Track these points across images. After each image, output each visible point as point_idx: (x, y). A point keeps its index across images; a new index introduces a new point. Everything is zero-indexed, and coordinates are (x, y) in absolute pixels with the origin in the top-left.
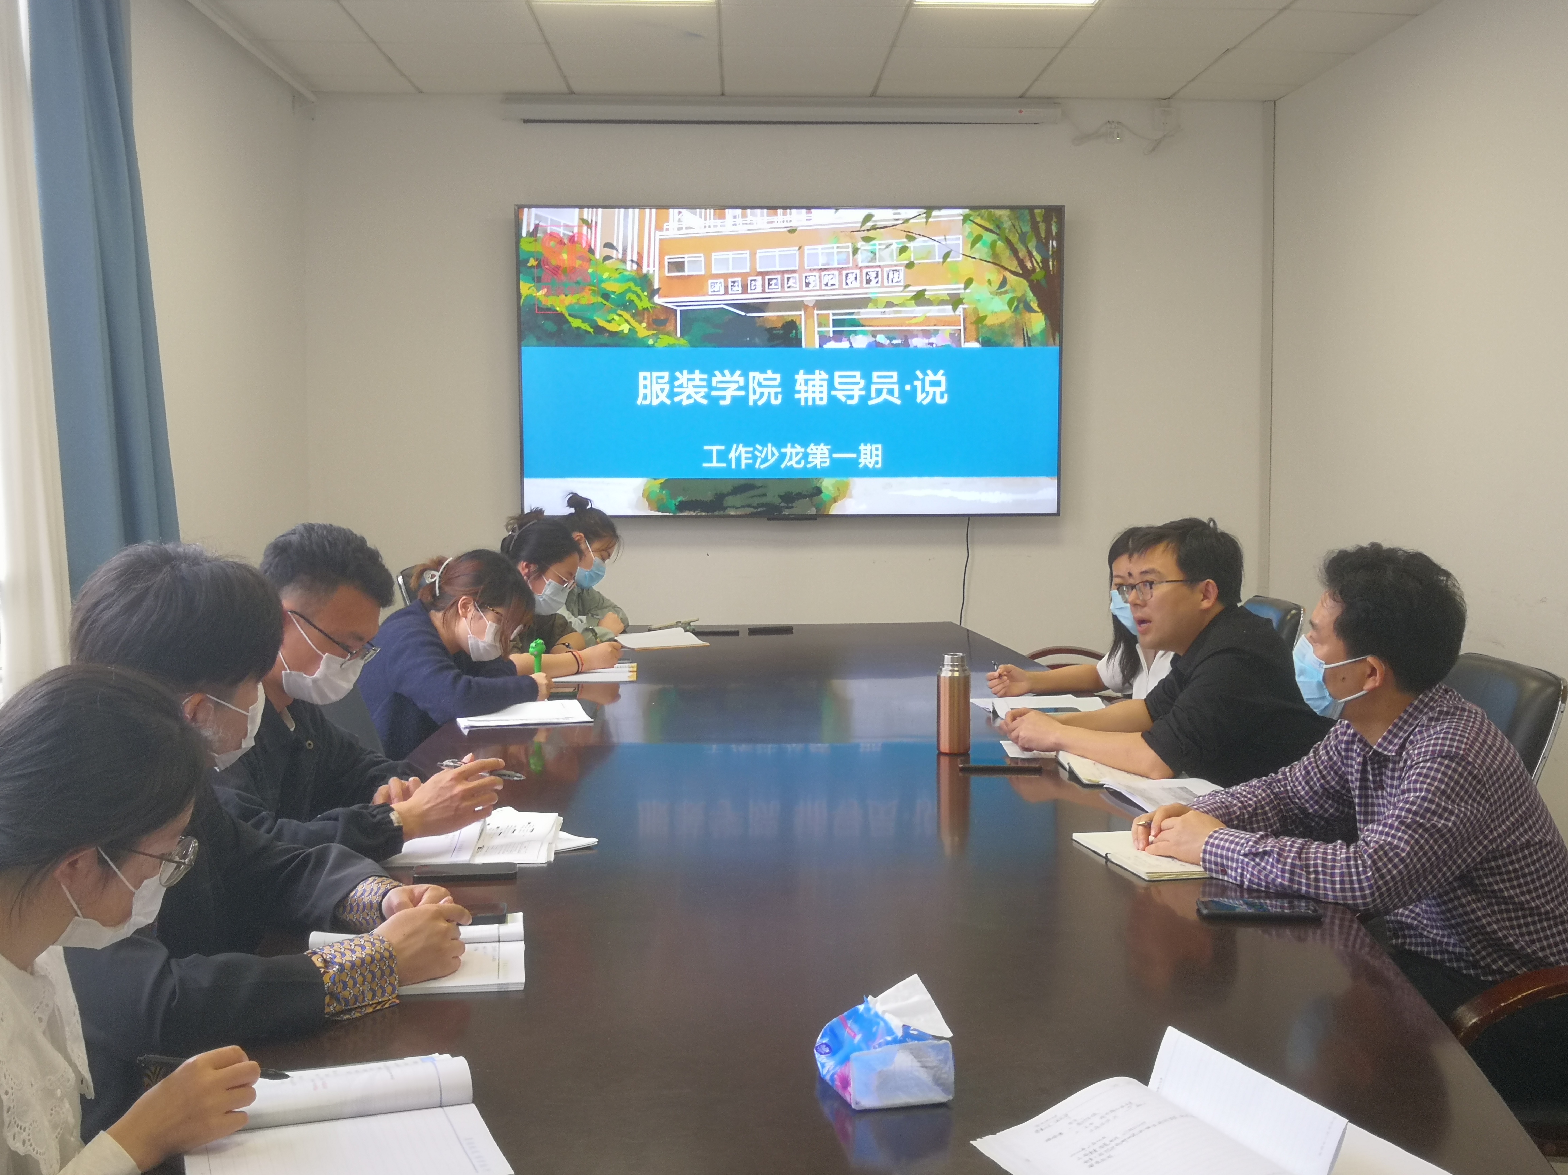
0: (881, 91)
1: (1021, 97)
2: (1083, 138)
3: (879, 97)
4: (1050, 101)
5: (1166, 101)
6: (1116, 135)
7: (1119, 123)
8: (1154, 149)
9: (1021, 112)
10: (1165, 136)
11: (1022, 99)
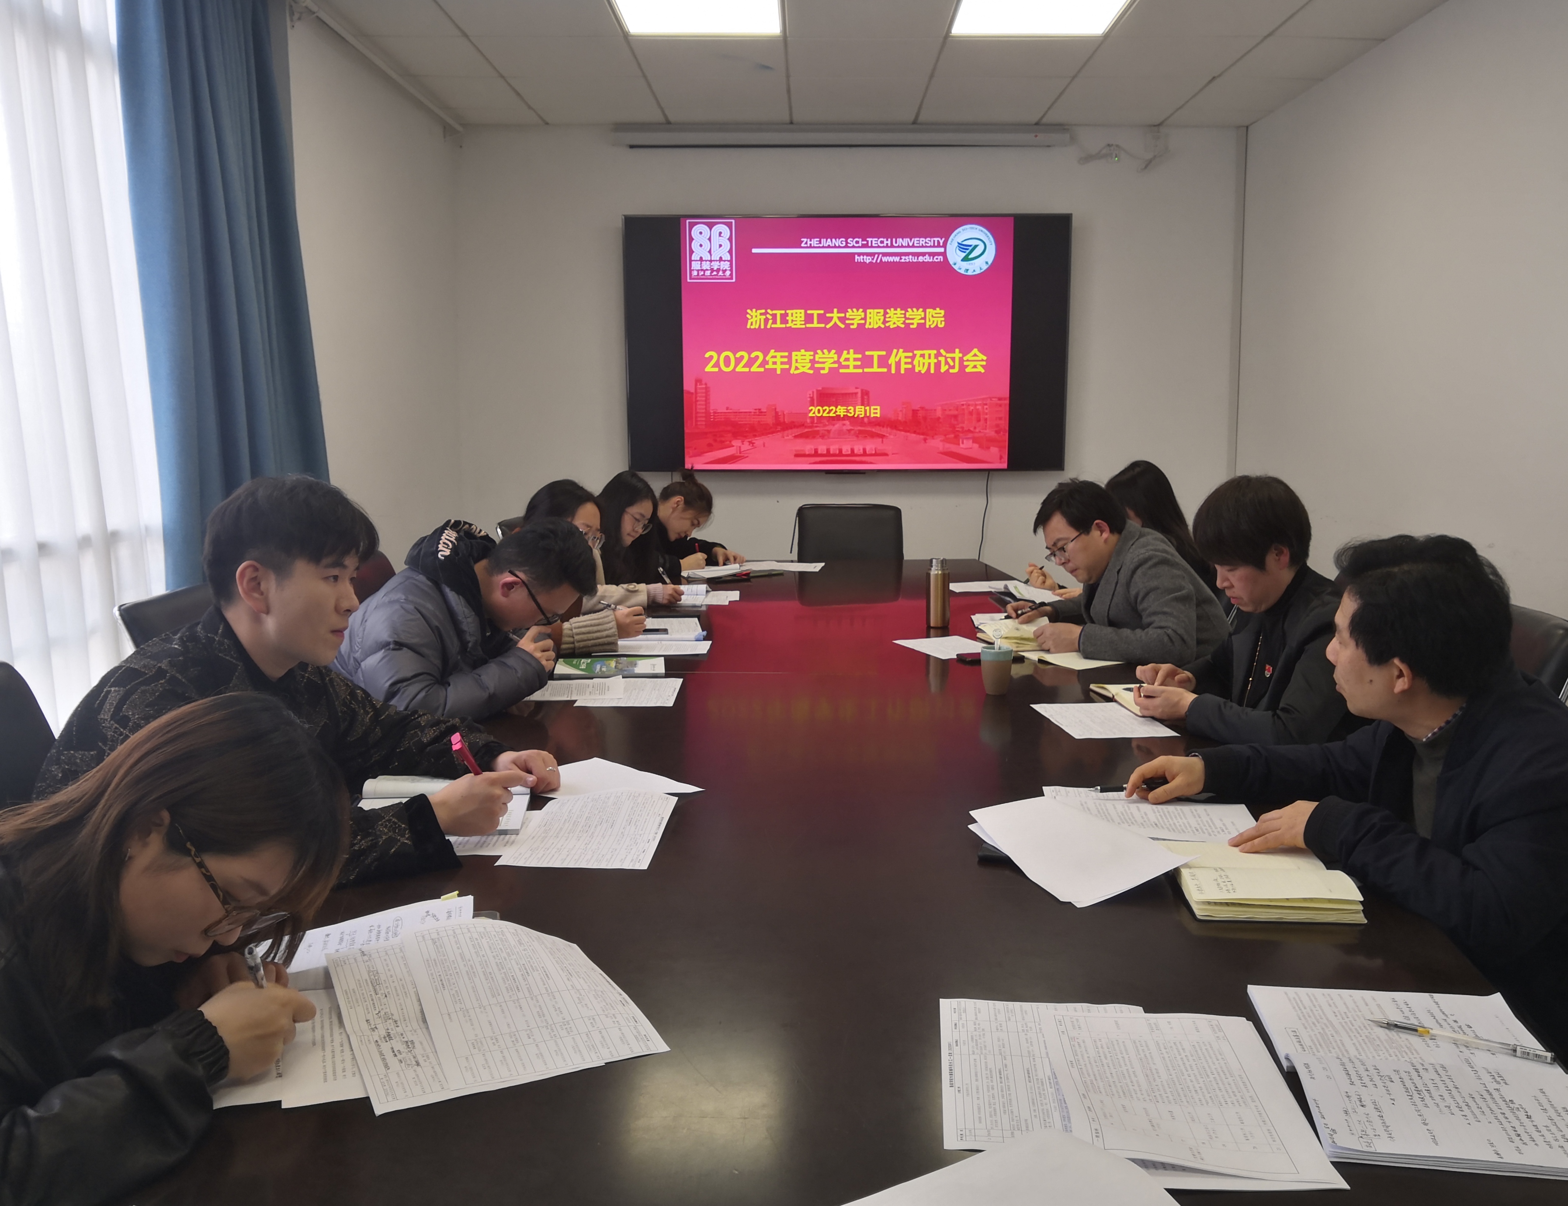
0: (922, 118)
1: (1037, 124)
2: (1088, 159)
3: (921, 124)
4: (1061, 127)
5: (1156, 127)
6: (1114, 156)
7: (1117, 146)
8: (1146, 167)
9: (1036, 136)
10: (1155, 157)
11: (1038, 125)
